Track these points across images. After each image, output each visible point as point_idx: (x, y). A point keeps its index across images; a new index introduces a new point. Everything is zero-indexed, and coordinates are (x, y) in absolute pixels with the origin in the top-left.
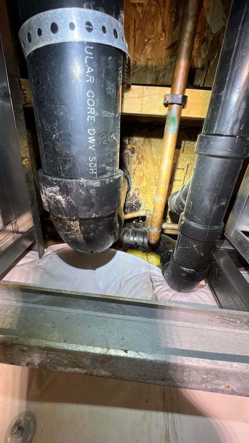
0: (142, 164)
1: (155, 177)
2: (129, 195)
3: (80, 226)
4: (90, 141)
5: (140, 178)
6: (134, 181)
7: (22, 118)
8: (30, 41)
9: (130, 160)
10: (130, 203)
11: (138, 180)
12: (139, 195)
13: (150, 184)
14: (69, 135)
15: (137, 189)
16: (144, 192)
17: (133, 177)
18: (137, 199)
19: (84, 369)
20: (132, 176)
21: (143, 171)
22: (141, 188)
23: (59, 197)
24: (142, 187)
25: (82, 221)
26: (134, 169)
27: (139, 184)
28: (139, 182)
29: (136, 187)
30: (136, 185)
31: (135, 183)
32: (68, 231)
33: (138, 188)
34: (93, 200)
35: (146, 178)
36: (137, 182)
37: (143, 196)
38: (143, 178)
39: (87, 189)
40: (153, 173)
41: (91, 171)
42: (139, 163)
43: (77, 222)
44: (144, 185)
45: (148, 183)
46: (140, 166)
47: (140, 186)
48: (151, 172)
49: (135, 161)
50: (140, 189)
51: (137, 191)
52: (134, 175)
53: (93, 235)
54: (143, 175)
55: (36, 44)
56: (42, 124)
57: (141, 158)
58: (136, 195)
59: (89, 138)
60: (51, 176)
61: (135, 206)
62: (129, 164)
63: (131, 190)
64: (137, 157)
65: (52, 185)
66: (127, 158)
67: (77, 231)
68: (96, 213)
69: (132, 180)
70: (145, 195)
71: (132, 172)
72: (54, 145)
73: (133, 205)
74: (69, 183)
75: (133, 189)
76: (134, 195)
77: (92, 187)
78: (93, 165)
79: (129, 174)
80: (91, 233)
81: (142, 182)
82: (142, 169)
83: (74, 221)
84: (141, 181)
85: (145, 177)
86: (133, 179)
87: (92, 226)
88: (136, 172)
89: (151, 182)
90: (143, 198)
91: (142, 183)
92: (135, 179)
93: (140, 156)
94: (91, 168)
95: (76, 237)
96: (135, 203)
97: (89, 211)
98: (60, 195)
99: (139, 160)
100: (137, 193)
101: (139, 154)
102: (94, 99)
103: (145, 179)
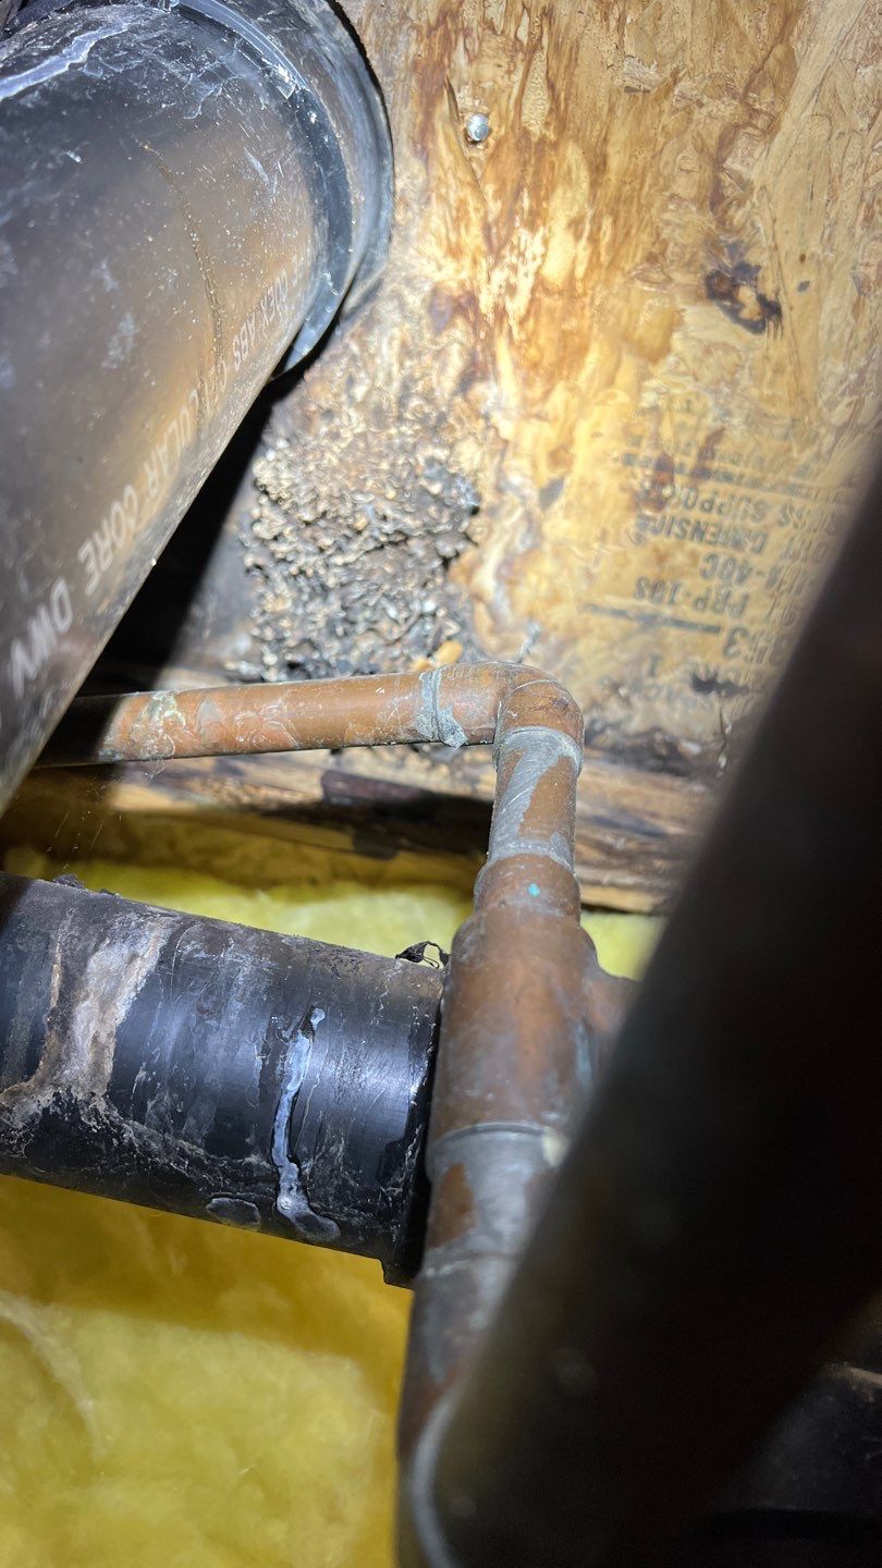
1: (718, 163)
5: (509, 159)
6: (425, 197)
11: (476, 185)
12: (479, 389)
13: (634, 257)
15: (465, 304)
16: (549, 357)
17: (423, 137)
20: (404, 117)
21: (557, 47)
22: (517, 306)
24: (525, 285)
27: (496, 245)
28: (495, 207)
29: (451, 276)
30: (455, 252)
31: (437, 217)
33: (473, 299)
35: (598, 167)
36: (459, 218)
37: (525, 401)
38: (551, 156)
40: (690, 106)
44: (555, 271)
45: (615, 247)
47: (499, 276)
48: (669, 90)
50: (501, 313)
51: (459, 331)
52: (428, 103)
54: (559, 116)
63: (386, 308)
69: (408, 174)
70: (559, 395)
71: (410, 48)
75: (414, 301)
81: (535, 219)
84: (526, 202)
85: (572, 154)
86: (416, 166)
88: (460, 58)
89: (645, 238)
90: (532, 430)
91: (532, 226)
92: (448, 159)
100: (456, 363)
103: (583, 175)
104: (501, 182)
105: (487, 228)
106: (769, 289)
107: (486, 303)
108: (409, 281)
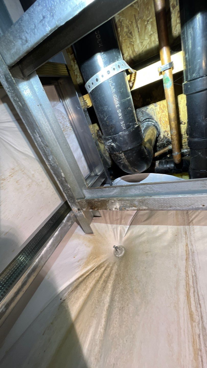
0: (165, 111)
2: (160, 137)
3: (125, 155)
4: (119, 115)
5: (166, 123)
6: (162, 127)
7: (88, 115)
8: (90, 88)
9: (155, 112)
10: (162, 143)
11: (164, 125)
12: (168, 135)
14: (111, 116)
15: (166, 131)
17: (161, 124)
18: (167, 139)
19: (136, 207)
20: (159, 123)
22: (169, 130)
23: (113, 144)
25: (125, 152)
26: (159, 118)
28: (166, 125)
29: (164, 130)
30: (164, 128)
31: (163, 127)
32: (120, 159)
34: (127, 141)
36: (164, 127)
38: (168, 121)
39: (123, 137)
41: (123, 128)
42: (162, 112)
43: (123, 154)
46: (163, 113)
47: (167, 129)
49: (159, 111)
52: (160, 122)
53: (132, 159)
55: (92, 88)
56: (100, 116)
57: (163, 107)
58: (166, 136)
59: (119, 114)
60: (107, 136)
61: (166, 144)
62: (155, 115)
63: (161, 133)
64: (159, 108)
65: (109, 140)
66: (153, 112)
67: (124, 158)
68: (130, 147)
69: (160, 126)
71: (159, 120)
72: (106, 123)
73: (165, 144)
74: (115, 136)
75: (163, 132)
76: (164, 136)
77: (125, 135)
78: (123, 125)
79: (156, 122)
80: (131, 158)
82: (166, 115)
83: (121, 153)
87: (130, 154)
88: (161, 119)
93: (162, 106)
94: (122, 127)
95: (124, 162)
96: (166, 142)
97: (126, 146)
98: (113, 143)
99: (161, 109)
100: (166, 134)
101: (161, 105)
102: (117, 97)
104: (166, 124)
105: (166, 126)
106: (184, 122)
107: (167, 130)
108: (162, 131)
